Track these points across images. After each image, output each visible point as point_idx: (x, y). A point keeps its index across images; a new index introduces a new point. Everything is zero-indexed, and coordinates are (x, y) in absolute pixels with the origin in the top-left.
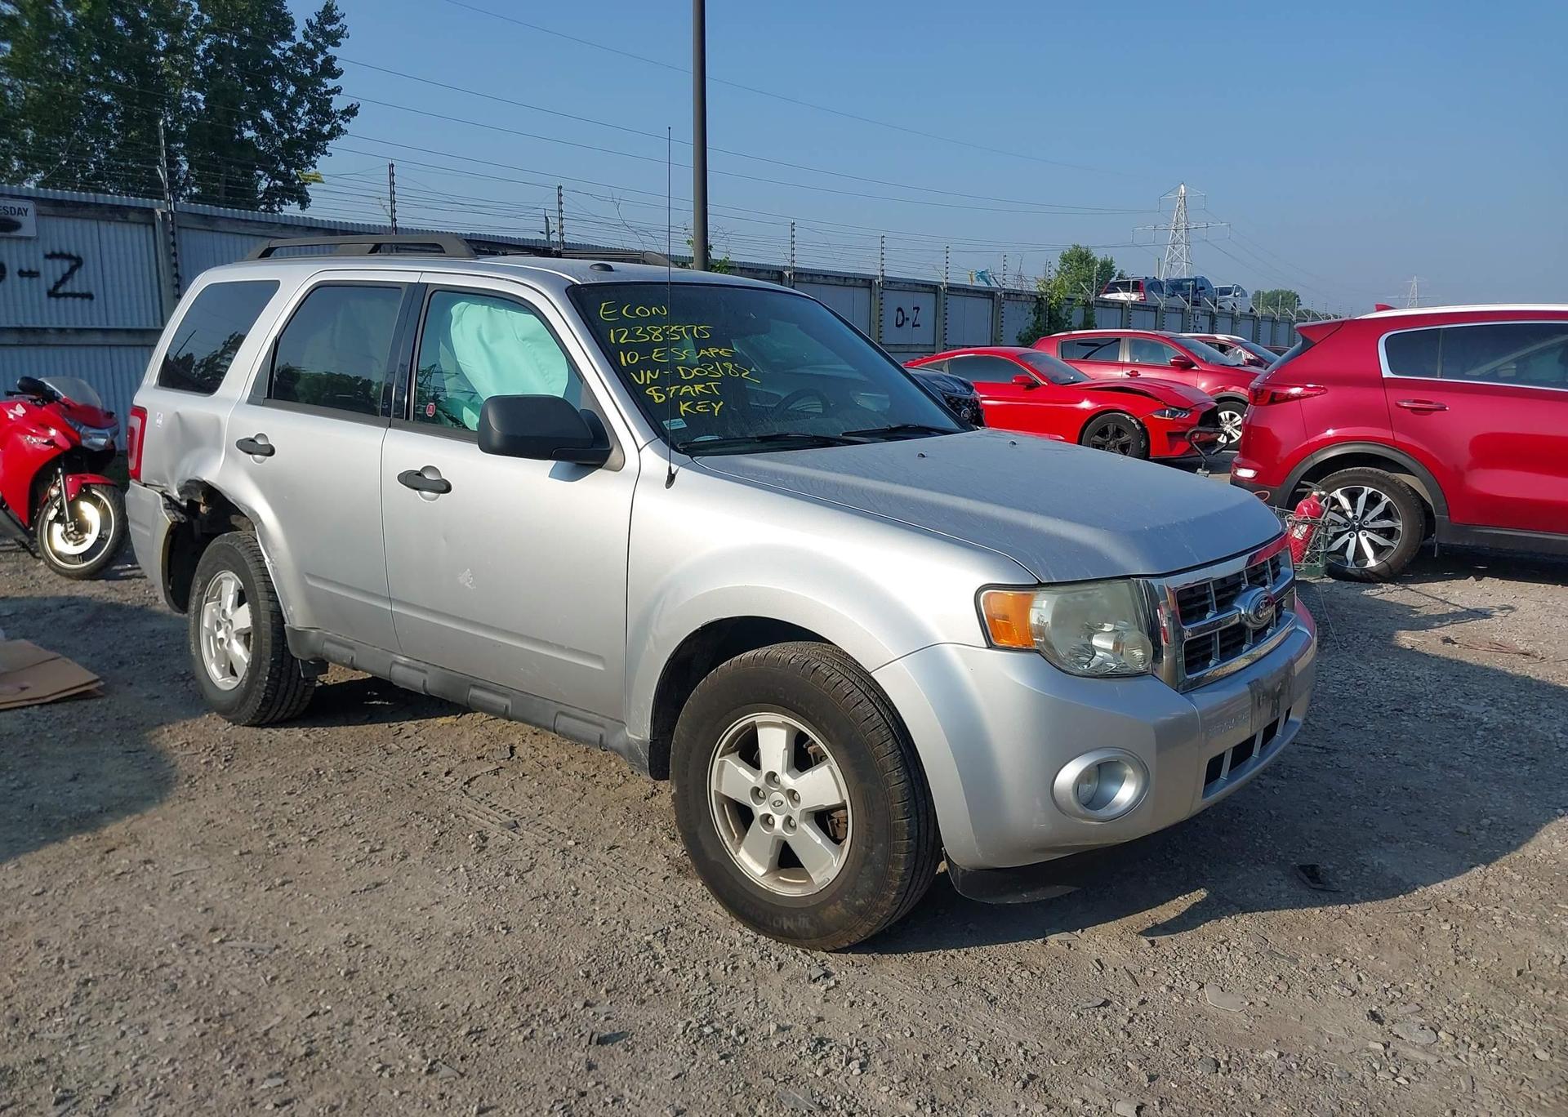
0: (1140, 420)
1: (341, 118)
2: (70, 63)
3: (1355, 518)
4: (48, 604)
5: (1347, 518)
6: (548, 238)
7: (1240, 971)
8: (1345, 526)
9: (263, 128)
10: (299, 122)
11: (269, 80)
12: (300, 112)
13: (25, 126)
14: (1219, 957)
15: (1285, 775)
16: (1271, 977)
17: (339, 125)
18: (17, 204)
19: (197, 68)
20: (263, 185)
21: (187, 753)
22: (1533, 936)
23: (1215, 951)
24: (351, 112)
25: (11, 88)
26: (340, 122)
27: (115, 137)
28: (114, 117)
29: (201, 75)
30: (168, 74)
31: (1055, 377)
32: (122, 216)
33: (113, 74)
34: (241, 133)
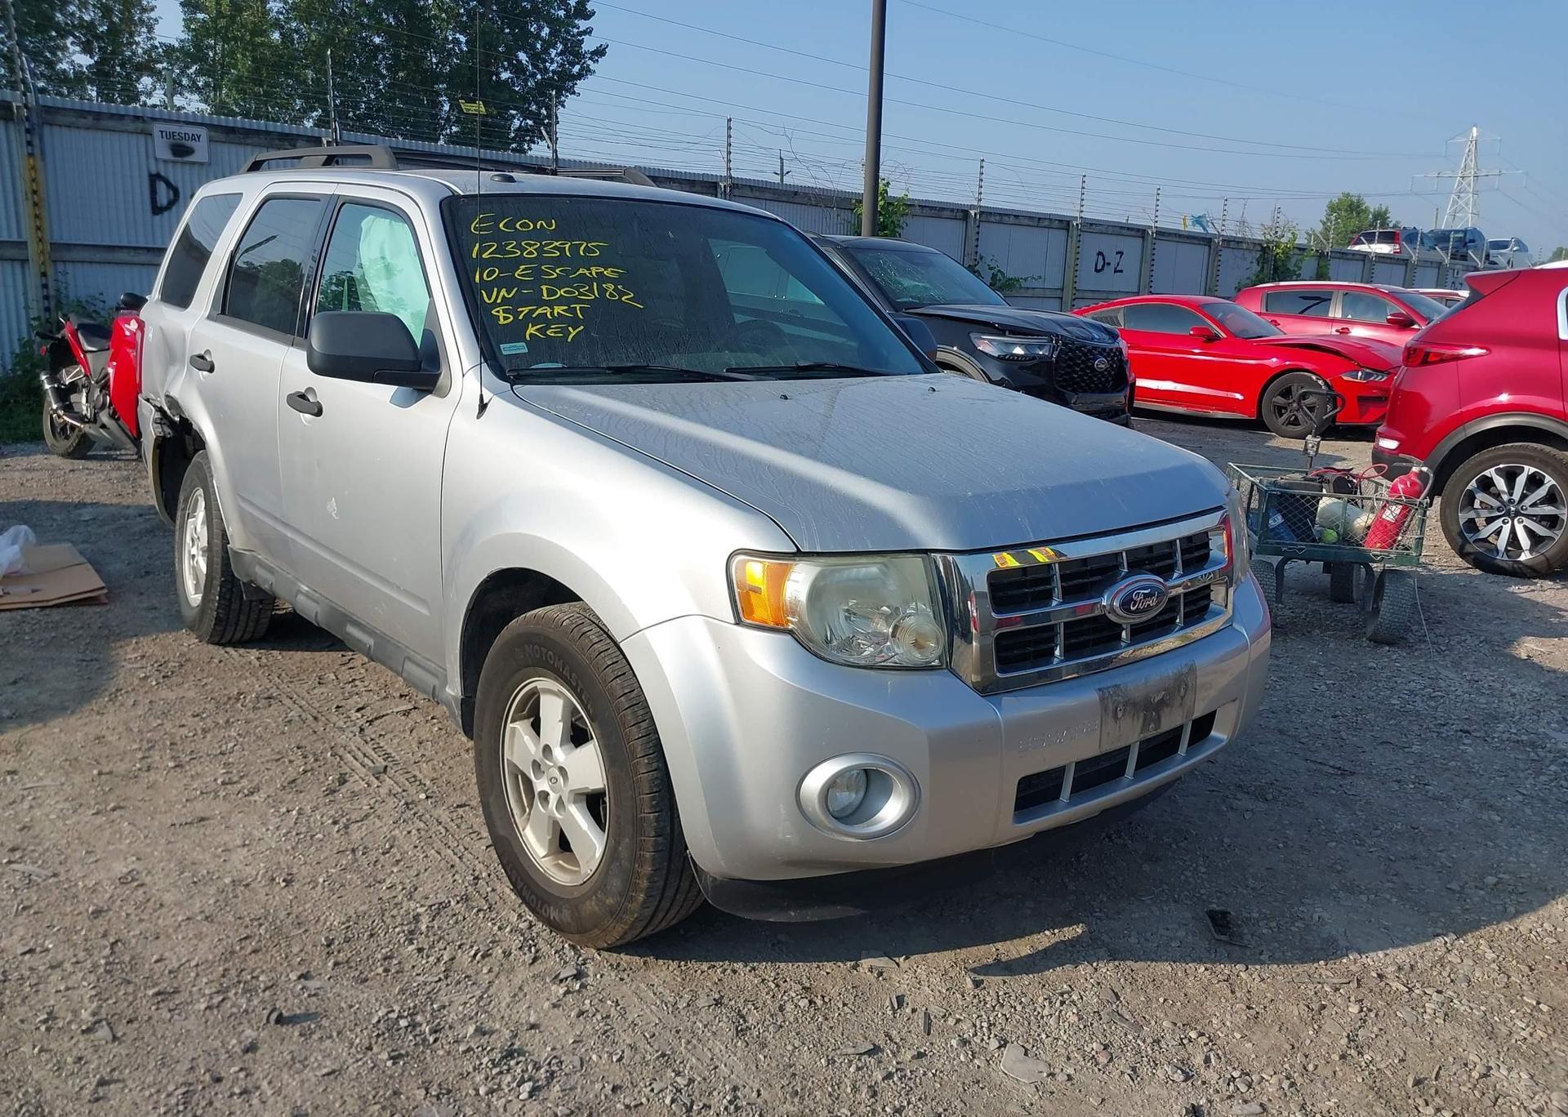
0: (1328, 381)
1: (590, 58)
2: (347, 7)
3: (1511, 501)
4: (130, 511)
5: (1502, 502)
6: (782, 180)
7: (1062, 1033)
8: (1498, 509)
9: (518, 69)
10: (552, 63)
11: (527, 23)
12: (553, 52)
13: (306, 67)
14: (1046, 1012)
15: (1270, 797)
16: (1095, 1045)
17: (588, 66)
18: (191, 130)
19: (462, 11)
20: (516, 123)
21: (135, 666)
22: (1465, 1035)
23: (1046, 1003)
24: (600, 52)
25: (297, 31)
26: (590, 62)
27: (383, 77)
28: (384, 58)
29: (465, 18)
30: (435, 17)
31: (1244, 330)
32: (290, 145)
33: (385, 16)
34: (498, 74)
